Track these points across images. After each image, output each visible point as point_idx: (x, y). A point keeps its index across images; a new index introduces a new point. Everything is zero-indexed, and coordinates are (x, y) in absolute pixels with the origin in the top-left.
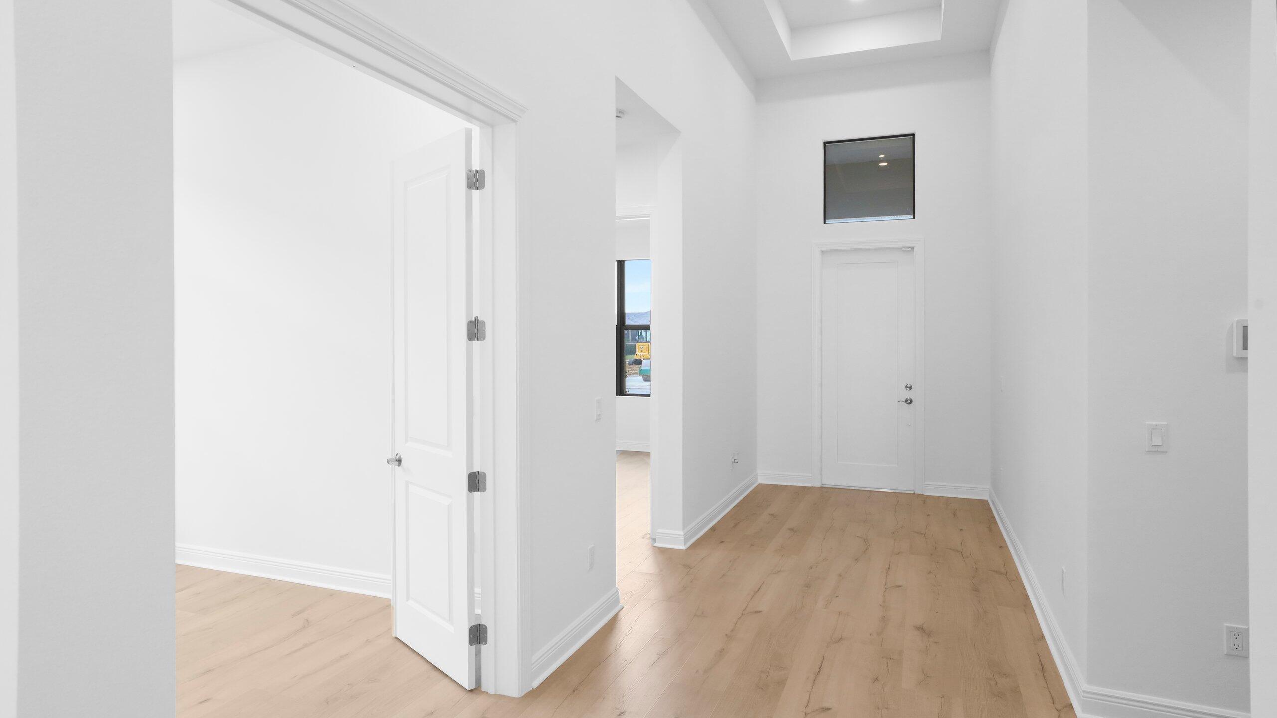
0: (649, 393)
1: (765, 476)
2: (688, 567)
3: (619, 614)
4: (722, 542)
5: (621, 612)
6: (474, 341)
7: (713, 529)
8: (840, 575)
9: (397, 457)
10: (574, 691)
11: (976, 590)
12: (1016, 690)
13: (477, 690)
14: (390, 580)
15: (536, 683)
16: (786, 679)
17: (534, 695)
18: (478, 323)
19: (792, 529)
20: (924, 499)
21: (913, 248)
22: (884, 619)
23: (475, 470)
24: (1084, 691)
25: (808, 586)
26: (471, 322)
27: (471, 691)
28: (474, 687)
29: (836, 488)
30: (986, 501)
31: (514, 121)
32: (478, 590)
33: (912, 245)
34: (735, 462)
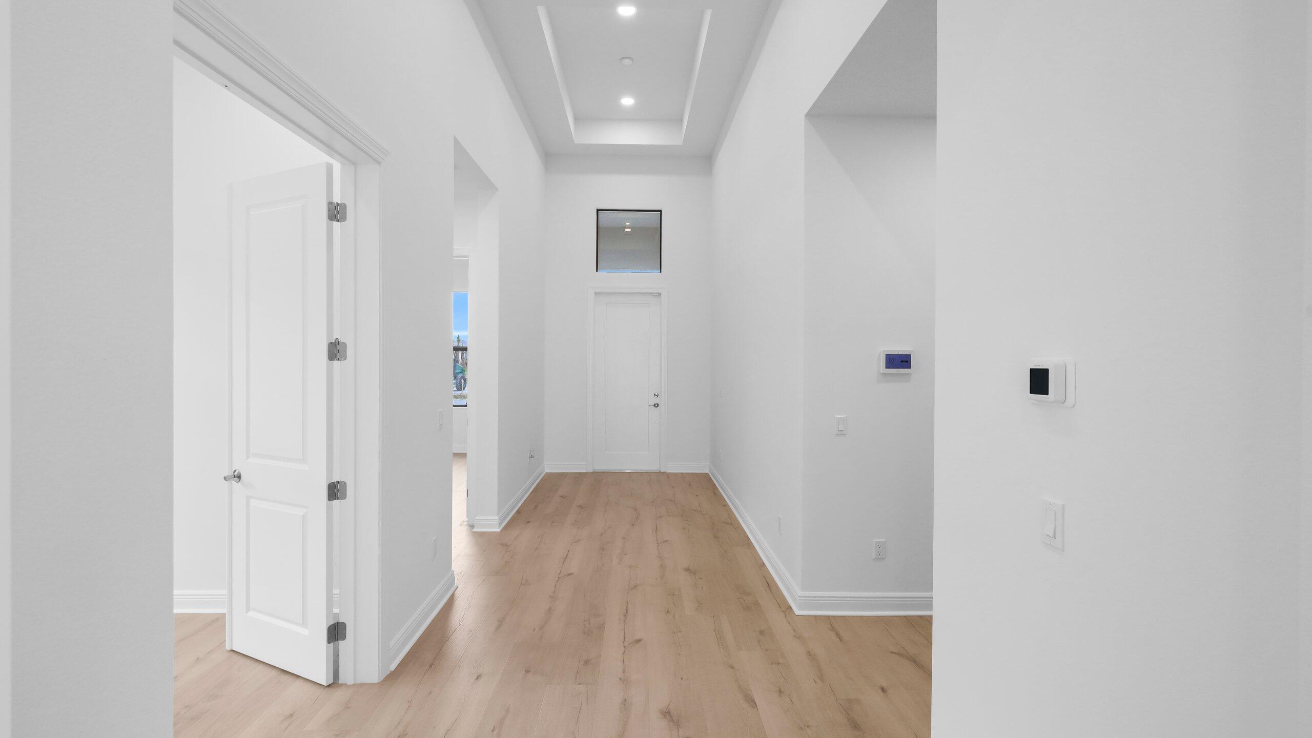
0: (466, 404)
1: (551, 466)
2: (504, 545)
3: (455, 593)
4: (529, 522)
5: (456, 591)
6: (334, 361)
7: (519, 512)
8: (624, 538)
9: (236, 473)
10: (431, 666)
11: (716, 537)
12: (757, 604)
13: (335, 683)
14: (225, 595)
15: (393, 667)
16: (604, 624)
17: (393, 677)
18: (338, 344)
19: (580, 506)
20: (668, 476)
21: (660, 294)
22: (662, 566)
23: (334, 480)
24: (800, 596)
25: (603, 549)
26: (331, 343)
27: (329, 686)
28: (331, 681)
29: (604, 472)
30: (707, 474)
31: (379, 163)
32: (336, 591)
33: (659, 292)
34: (532, 457)
